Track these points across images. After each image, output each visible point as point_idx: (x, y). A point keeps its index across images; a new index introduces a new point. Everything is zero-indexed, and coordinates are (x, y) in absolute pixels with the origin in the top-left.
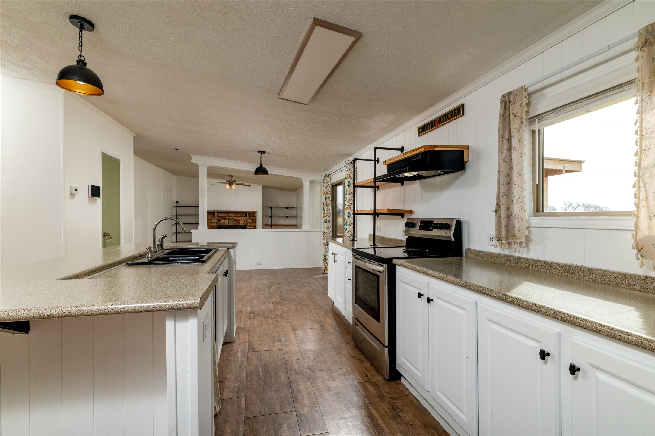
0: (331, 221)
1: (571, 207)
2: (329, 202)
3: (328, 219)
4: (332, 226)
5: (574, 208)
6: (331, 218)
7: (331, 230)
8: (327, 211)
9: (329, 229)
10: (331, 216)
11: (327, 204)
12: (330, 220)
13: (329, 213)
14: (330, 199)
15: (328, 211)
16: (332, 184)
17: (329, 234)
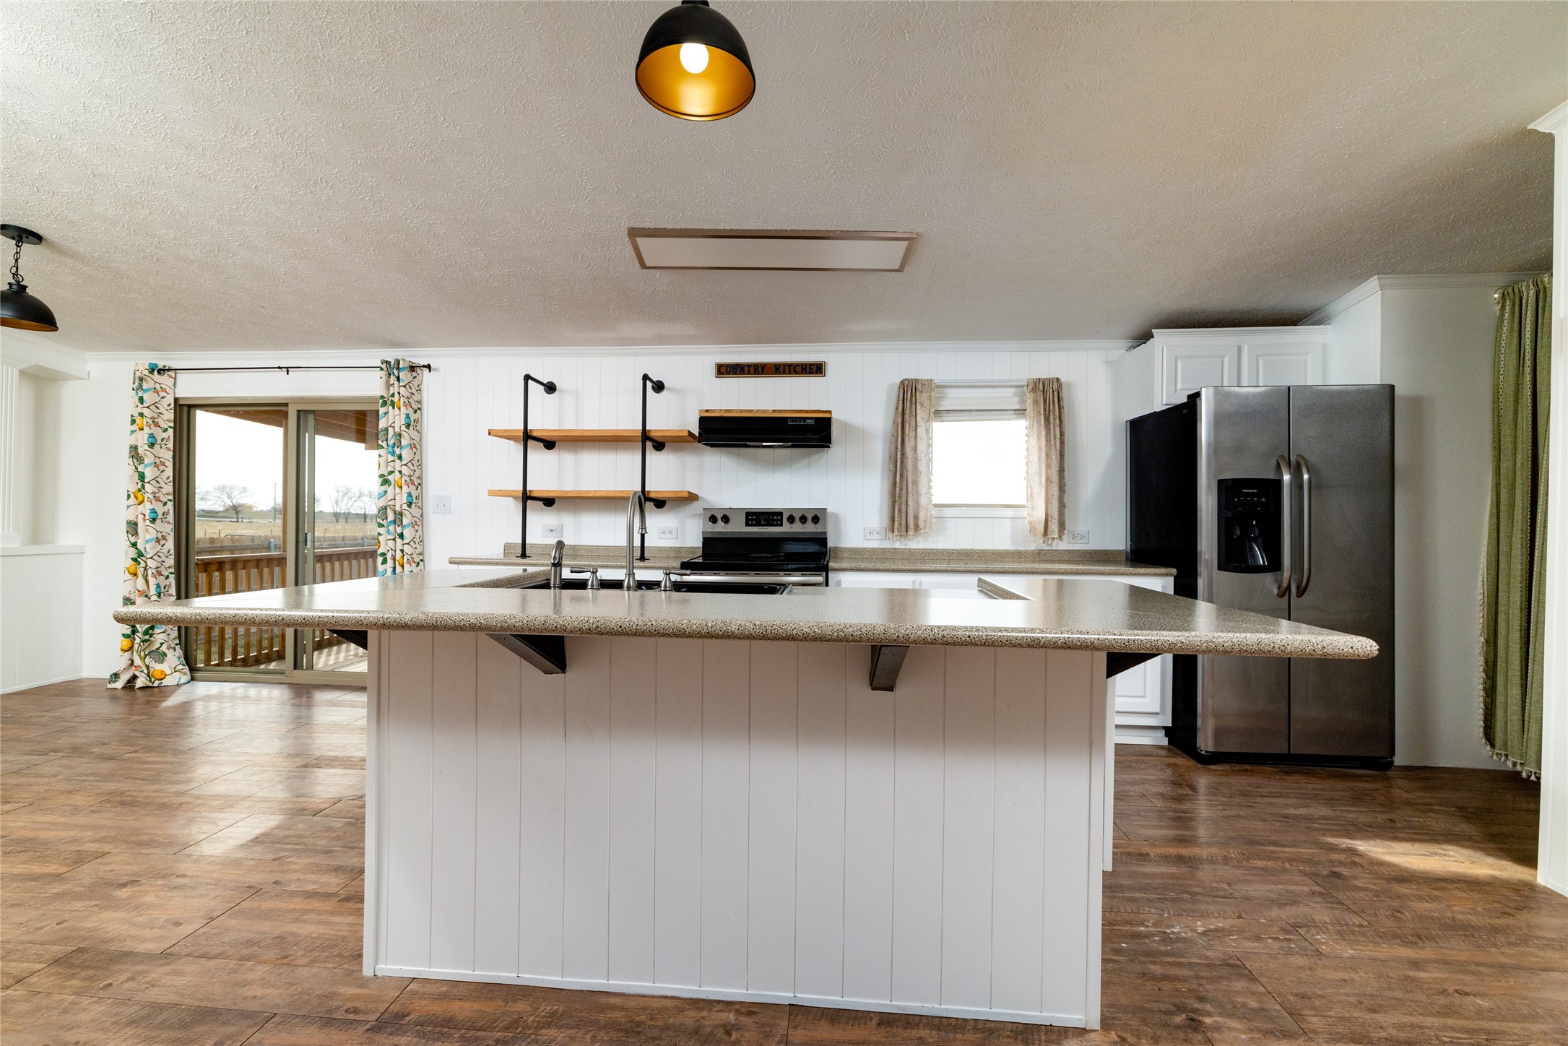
0: (171, 518)
1: (347, 496)
2: (168, 456)
3: (160, 509)
4: (172, 534)
5: (353, 499)
6: (170, 506)
7: (170, 545)
8: (158, 485)
9: (162, 542)
10: (169, 500)
11: (158, 462)
12: (168, 513)
13: (164, 491)
14: (171, 445)
15: (162, 484)
16: (176, 400)
17: (163, 558)
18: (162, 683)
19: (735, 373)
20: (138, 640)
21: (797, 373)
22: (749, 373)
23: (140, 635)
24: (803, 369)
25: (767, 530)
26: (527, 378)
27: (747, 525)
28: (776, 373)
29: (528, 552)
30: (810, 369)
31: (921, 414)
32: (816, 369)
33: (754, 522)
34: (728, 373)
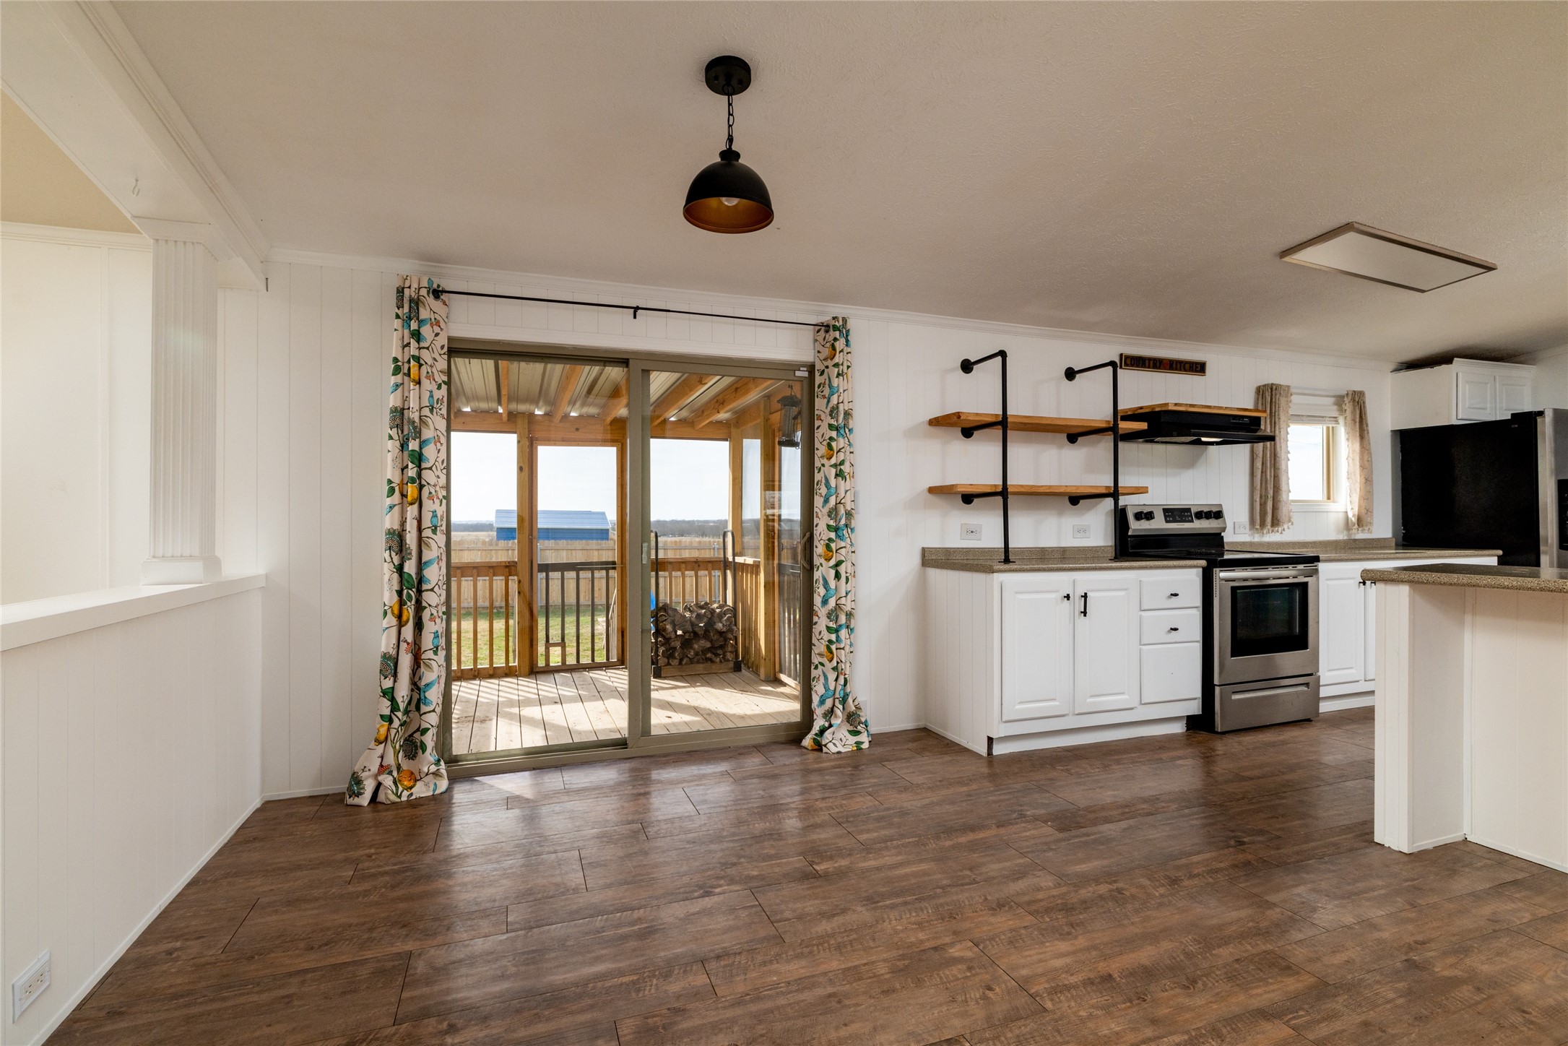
2: (442, 427)
3: (439, 511)
4: (445, 550)
7: (444, 568)
8: (436, 474)
9: (440, 563)
10: (444, 497)
11: (436, 437)
12: (443, 517)
13: (440, 483)
14: (444, 410)
15: (439, 471)
17: (441, 590)
18: (411, 794)
19: (1137, 366)
20: (396, 723)
21: (1185, 370)
22: (1149, 367)
23: (400, 714)
24: (1190, 367)
25: (1183, 527)
26: (1002, 354)
27: (1167, 522)
28: (1170, 369)
29: (1011, 557)
30: (1197, 367)
31: (1283, 418)
32: (1198, 368)
33: (1171, 519)
34: (1132, 365)
